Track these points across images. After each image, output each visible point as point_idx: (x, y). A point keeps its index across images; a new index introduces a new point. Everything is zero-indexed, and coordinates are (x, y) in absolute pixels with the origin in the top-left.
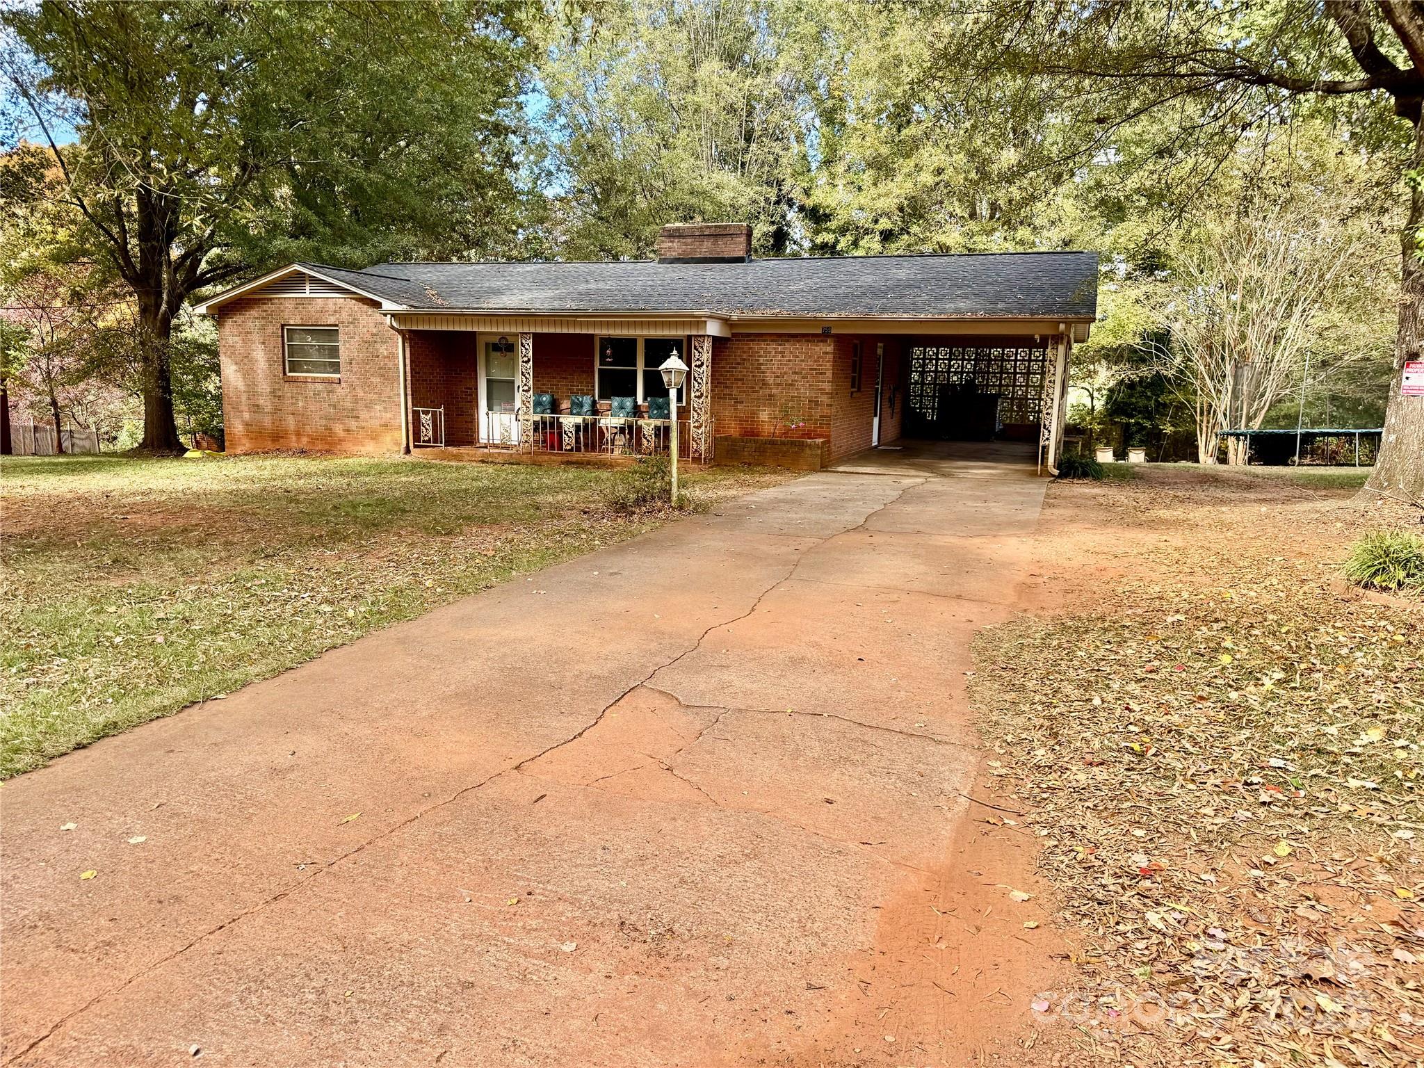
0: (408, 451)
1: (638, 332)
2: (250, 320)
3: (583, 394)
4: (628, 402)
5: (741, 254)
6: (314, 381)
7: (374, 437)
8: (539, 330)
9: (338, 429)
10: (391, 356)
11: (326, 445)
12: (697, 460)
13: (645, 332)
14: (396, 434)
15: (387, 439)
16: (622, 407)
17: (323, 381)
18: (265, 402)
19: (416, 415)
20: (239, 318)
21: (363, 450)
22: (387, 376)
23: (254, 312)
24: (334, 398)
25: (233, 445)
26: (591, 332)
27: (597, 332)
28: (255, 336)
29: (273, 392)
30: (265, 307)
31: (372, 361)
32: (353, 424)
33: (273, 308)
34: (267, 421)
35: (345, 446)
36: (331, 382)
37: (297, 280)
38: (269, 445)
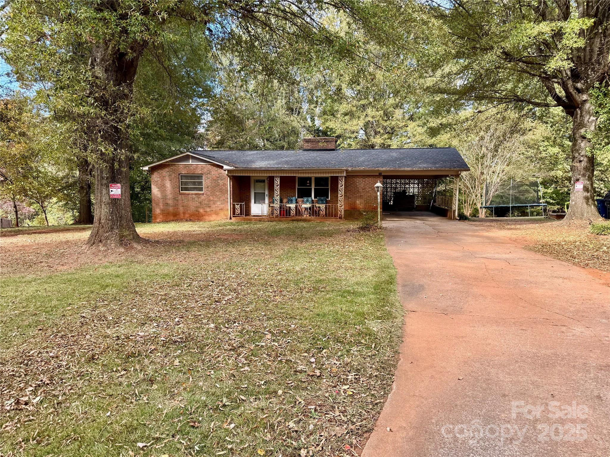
0: (231, 218)
1: (312, 175)
2: (165, 172)
3: (292, 197)
4: (310, 199)
5: (333, 148)
6: (192, 194)
7: (217, 213)
8: (282, 175)
9: (201, 211)
10: (225, 185)
11: (196, 217)
12: (340, 218)
13: (315, 175)
14: (226, 212)
15: (222, 214)
16: (307, 201)
17: (196, 194)
18: (170, 202)
19: (234, 205)
20: (160, 171)
21: (212, 219)
22: (223, 192)
23: (167, 169)
24: (200, 200)
25: (156, 218)
26: (295, 175)
27: (297, 175)
28: (167, 178)
29: (175, 199)
30: (172, 167)
31: (216, 186)
32: (208, 210)
33: (175, 168)
34: (171, 209)
35: (204, 217)
36: (200, 194)
37: (187, 158)
38: (172, 218)
